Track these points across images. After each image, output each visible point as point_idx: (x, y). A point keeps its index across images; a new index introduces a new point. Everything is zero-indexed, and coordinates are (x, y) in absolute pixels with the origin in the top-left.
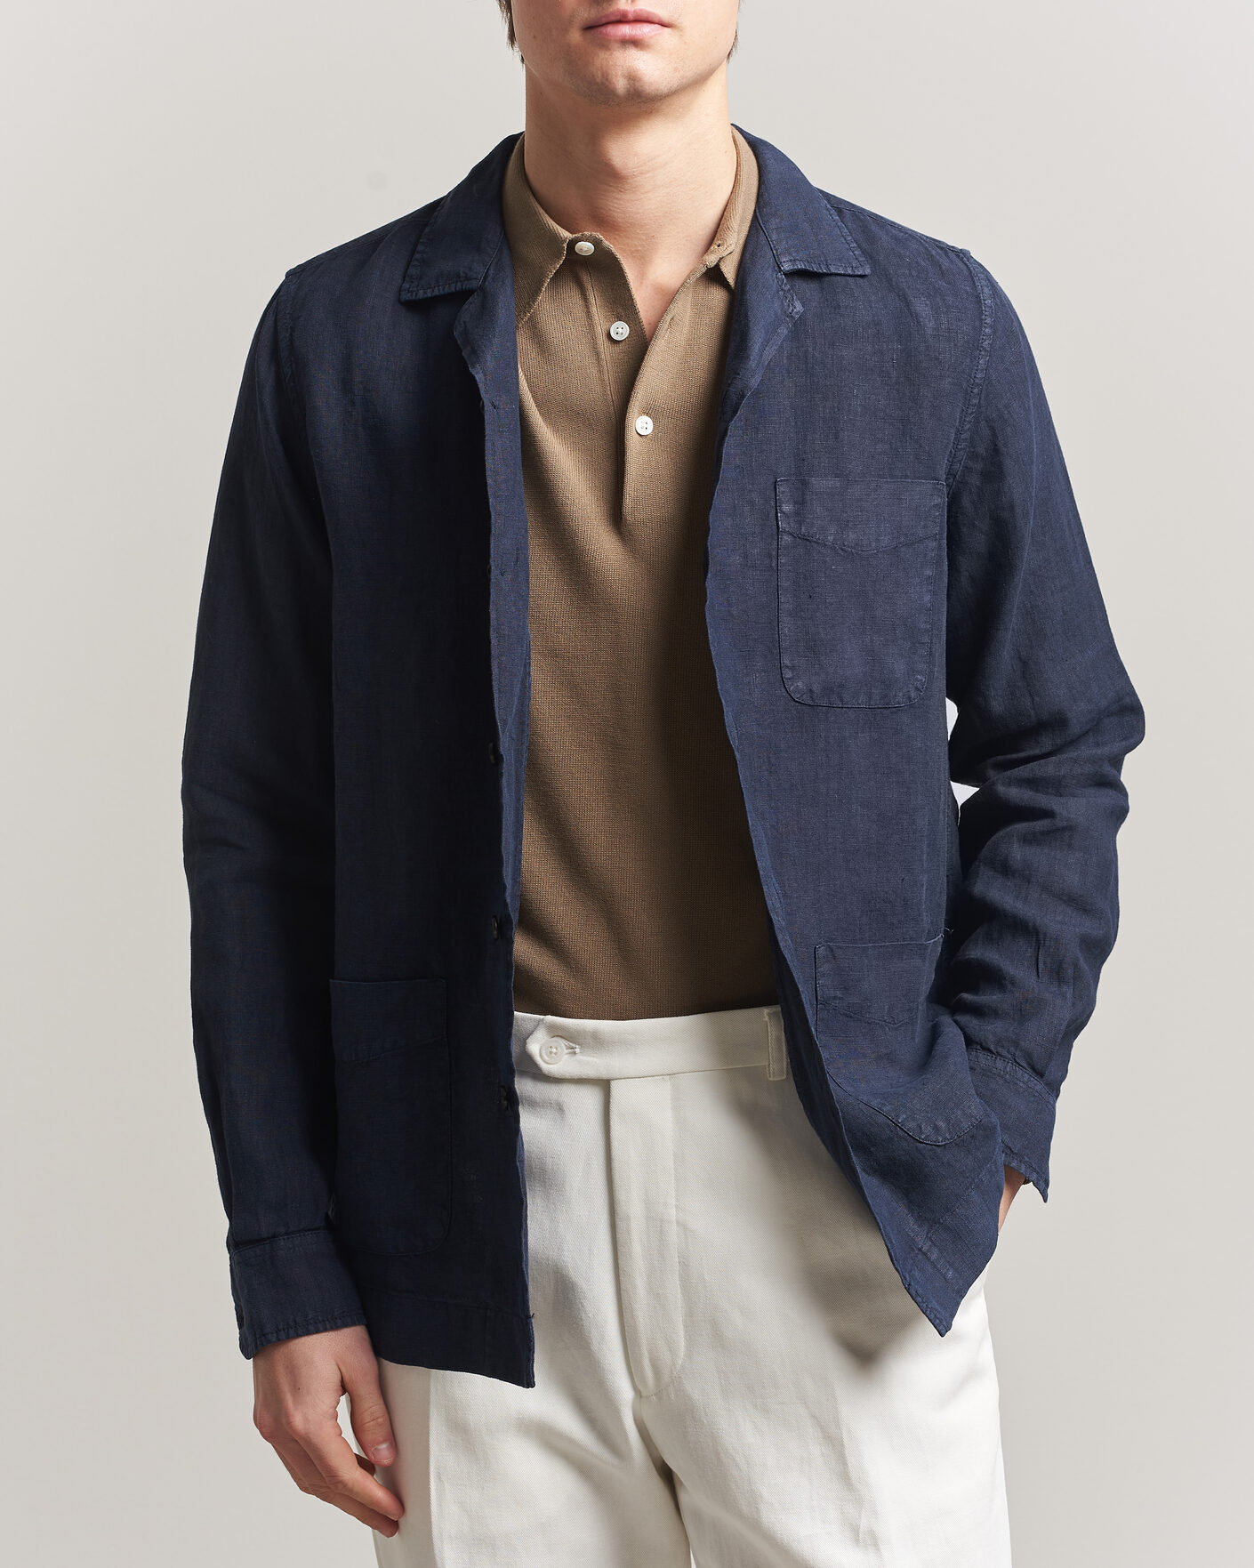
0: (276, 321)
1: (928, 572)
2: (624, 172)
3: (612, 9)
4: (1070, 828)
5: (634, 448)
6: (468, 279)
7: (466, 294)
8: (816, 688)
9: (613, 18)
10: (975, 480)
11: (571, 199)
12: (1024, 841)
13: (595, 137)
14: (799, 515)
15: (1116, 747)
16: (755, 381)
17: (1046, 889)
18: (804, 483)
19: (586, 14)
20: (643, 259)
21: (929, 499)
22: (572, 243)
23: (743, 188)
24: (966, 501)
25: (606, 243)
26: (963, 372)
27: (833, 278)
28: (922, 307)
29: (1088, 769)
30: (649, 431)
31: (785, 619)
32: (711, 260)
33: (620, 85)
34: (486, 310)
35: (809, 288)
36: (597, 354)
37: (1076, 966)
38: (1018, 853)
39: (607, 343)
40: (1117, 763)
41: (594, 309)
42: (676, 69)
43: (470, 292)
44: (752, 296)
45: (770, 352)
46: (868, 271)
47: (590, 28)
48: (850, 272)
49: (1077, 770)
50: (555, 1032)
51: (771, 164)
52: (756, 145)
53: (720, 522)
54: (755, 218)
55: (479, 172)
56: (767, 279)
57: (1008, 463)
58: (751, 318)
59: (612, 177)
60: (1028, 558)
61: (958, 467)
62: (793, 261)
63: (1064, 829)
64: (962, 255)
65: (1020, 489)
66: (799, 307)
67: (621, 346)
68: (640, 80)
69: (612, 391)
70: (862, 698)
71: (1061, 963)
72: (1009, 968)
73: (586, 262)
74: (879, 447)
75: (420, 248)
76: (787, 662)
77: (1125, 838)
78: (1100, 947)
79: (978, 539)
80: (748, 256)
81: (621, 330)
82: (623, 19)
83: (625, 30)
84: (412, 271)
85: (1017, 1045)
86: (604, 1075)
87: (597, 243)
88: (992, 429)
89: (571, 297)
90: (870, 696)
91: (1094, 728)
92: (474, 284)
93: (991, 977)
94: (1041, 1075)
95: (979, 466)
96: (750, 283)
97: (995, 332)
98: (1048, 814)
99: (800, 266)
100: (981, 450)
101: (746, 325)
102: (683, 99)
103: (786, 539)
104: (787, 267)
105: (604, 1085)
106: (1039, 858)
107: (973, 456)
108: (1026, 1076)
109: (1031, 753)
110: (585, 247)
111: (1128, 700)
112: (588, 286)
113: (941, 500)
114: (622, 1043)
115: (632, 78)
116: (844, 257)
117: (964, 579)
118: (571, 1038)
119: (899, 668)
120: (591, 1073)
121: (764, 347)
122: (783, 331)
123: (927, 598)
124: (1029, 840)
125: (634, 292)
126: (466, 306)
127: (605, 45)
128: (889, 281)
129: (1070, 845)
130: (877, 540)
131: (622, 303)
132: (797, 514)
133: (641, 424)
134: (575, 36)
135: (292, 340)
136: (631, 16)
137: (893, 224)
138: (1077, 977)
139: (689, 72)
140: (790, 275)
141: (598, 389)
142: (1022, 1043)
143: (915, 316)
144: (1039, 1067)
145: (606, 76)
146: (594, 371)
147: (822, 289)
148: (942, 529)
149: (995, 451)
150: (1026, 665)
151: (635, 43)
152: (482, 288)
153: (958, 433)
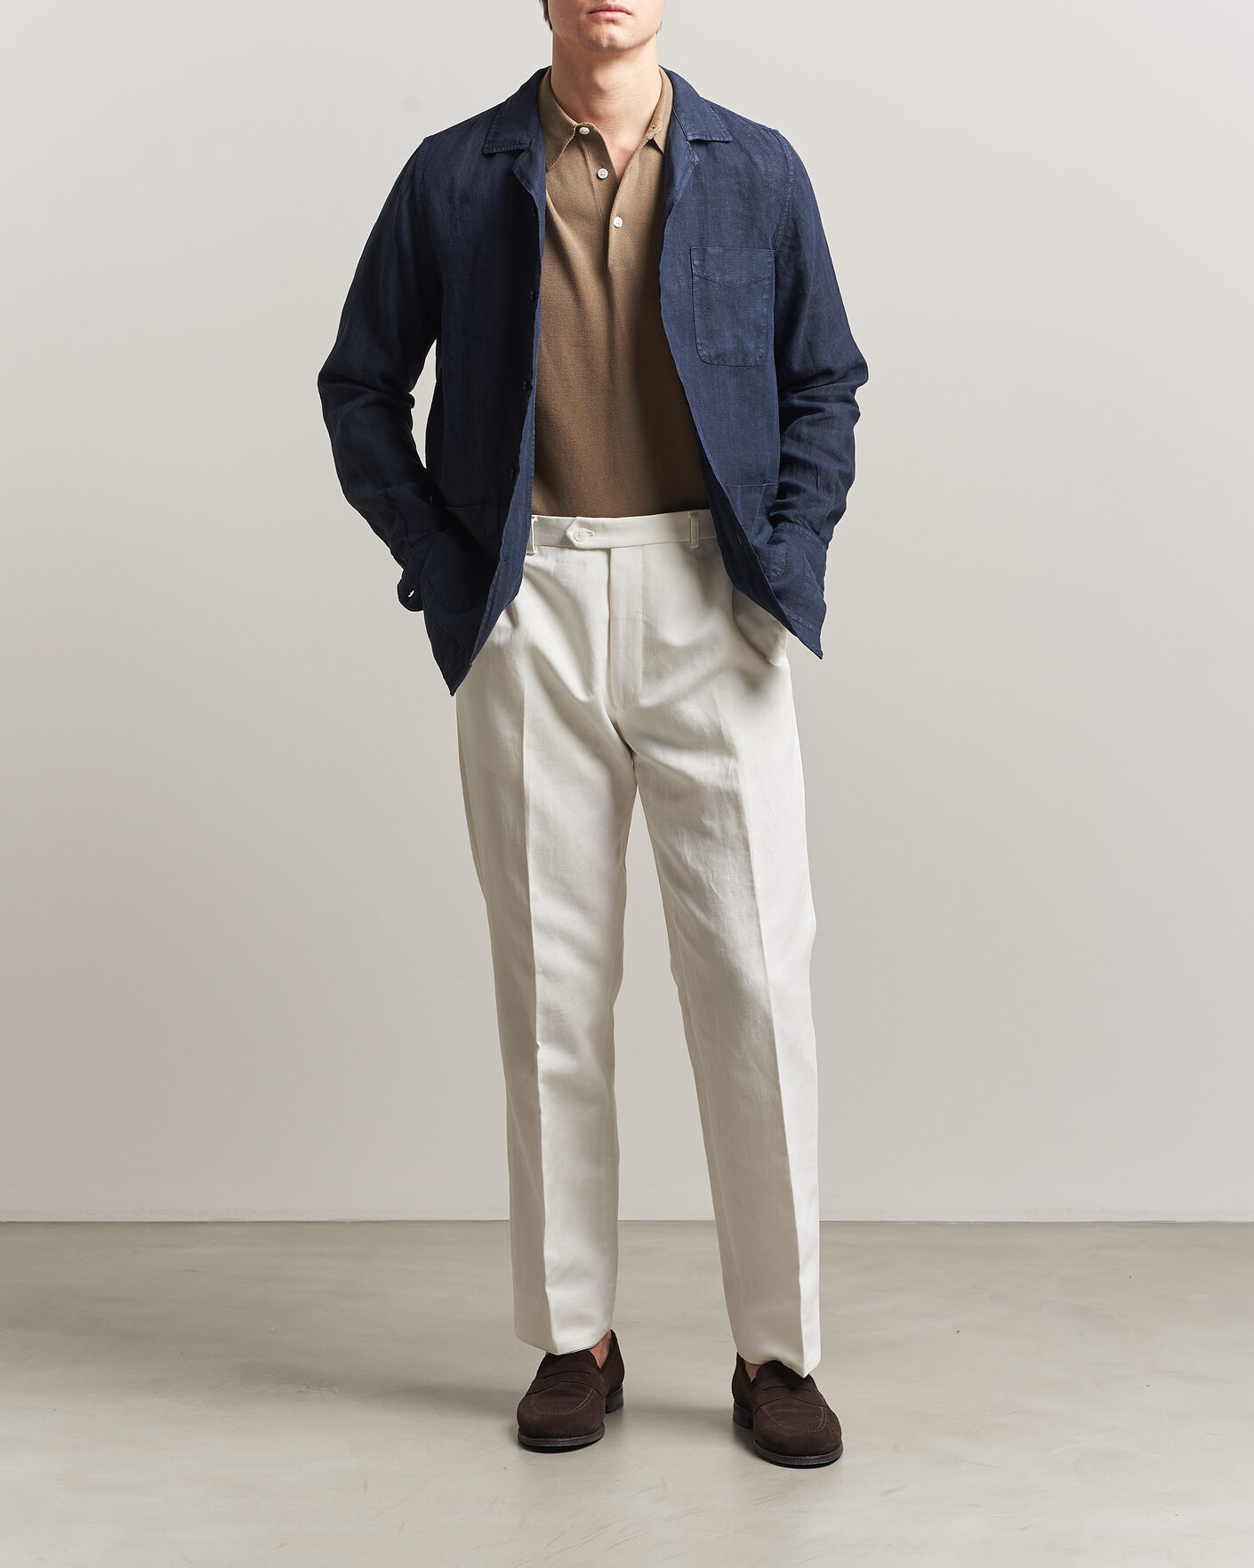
0: (415, 166)
1: (765, 297)
2: (604, 88)
3: (604, 3)
4: (832, 417)
5: (613, 234)
6: (520, 144)
7: (520, 152)
8: (713, 355)
9: (604, 8)
10: (786, 250)
11: (576, 104)
12: (809, 424)
13: (590, 70)
14: (702, 267)
15: (855, 382)
16: (679, 197)
17: (819, 447)
18: (705, 250)
19: (589, 5)
20: (612, 133)
21: (765, 257)
22: (578, 128)
23: (665, 97)
24: (781, 261)
25: (596, 128)
26: (780, 194)
27: (713, 144)
28: (758, 160)
29: (841, 393)
30: (620, 225)
31: (696, 319)
32: (650, 136)
33: (605, 42)
34: (532, 160)
35: (702, 150)
36: (592, 185)
37: (837, 485)
38: (805, 430)
39: (597, 180)
40: (854, 392)
41: (589, 162)
42: (633, 36)
43: (522, 151)
44: (674, 153)
45: (685, 182)
46: (731, 139)
47: (592, 12)
48: (722, 139)
49: (836, 393)
50: (582, 525)
51: (679, 85)
52: (670, 74)
53: (665, 269)
54: (672, 113)
55: (525, 88)
56: (681, 144)
57: (803, 241)
58: (675, 166)
59: (599, 91)
60: (812, 289)
61: (778, 244)
62: (694, 135)
63: (829, 418)
64: (775, 133)
65: (808, 255)
66: (697, 159)
67: (602, 182)
68: (614, 40)
69: (601, 205)
70: (733, 361)
71: (829, 484)
72: (802, 485)
73: (585, 138)
74: (740, 232)
75: (493, 126)
76: (698, 341)
77: (858, 429)
78: (848, 479)
79: (788, 281)
80: (671, 133)
81: (603, 173)
82: (609, 9)
83: (609, 15)
84: (489, 138)
85: (804, 518)
86: (608, 547)
87: (591, 128)
88: (795, 223)
89: (577, 156)
90: (736, 359)
91: (845, 376)
92: (524, 147)
93: (795, 490)
94: (818, 533)
95: (788, 243)
96: (673, 147)
97: (795, 173)
98: (820, 410)
99: (697, 137)
100: (789, 234)
101: (673, 168)
102: (634, 52)
103: (696, 278)
104: (690, 138)
105: (608, 551)
106: (816, 432)
107: (786, 238)
108: (810, 534)
109: (812, 385)
110: (585, 130)
111: (860, 361)
112: (586, 150)
113: (771, 259)
114: (617, 529)
115: (611, 39)
116: (718, 133)
117: (780, 302)
118: (589, 526)
119: (751, 345)
120: (602, 546)
121: (682, 179)
122: (690, 171)
123: (765, 310)
124: (811, 424)
125: (610, 153)
126: (520, 157)
127: (598, 21)
128: (741, 146)
129: (832, 427)
130: (740, 280)
131: (603, 158)
132: (701, 266)
133: (616, 221)
134: (583, 17)
135: (423, 176)
136: (613, 8)
137: (740, 116)
138: (838, 490)
139: (639, 38)
140: (691, 142)
141: (593, 204)
142: (807, 517)
143: (755, 165)
144: (816, 529)
145: (598, 38)
146: (590, 194)
147: (708, 149)
148: (772, 276)
149: (796, 235)
150: (810, 345)
151: (613, 21)
152: (529, 149)
153: (778, 226)
